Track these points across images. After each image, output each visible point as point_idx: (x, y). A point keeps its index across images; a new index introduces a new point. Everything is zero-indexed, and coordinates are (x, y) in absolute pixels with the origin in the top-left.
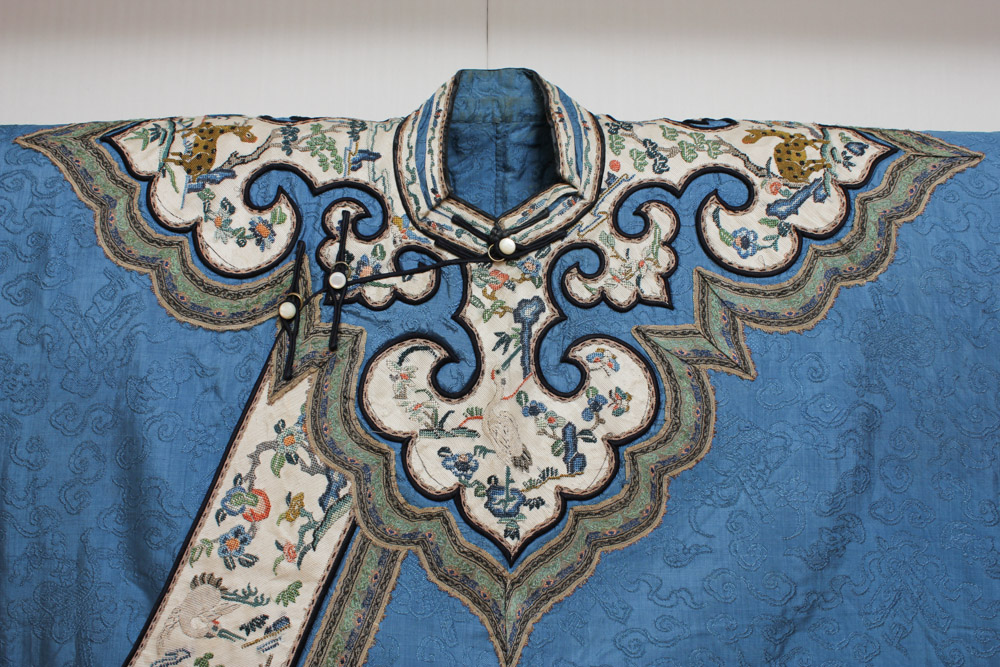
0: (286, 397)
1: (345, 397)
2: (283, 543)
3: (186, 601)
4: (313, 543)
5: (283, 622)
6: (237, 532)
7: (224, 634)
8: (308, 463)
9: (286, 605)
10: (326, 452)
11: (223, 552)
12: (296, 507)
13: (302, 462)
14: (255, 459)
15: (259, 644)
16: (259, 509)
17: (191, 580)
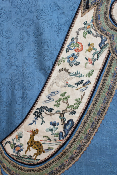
0: (87, 14)
1: (106, 14)
2: (88, 58)
3: (57, 76)
4: (97, 58)
5: (89, 82)
6: (73, 55)
7: (70, 86)
8: (95, 34)
9: (89, 77)
10: (100, 30)
11: (69, 61)
12: (92, 47)
13: (93, 34)
14: (78, 33)
15: (81, 89)
16: (80, 48)
17: (58, 70)
